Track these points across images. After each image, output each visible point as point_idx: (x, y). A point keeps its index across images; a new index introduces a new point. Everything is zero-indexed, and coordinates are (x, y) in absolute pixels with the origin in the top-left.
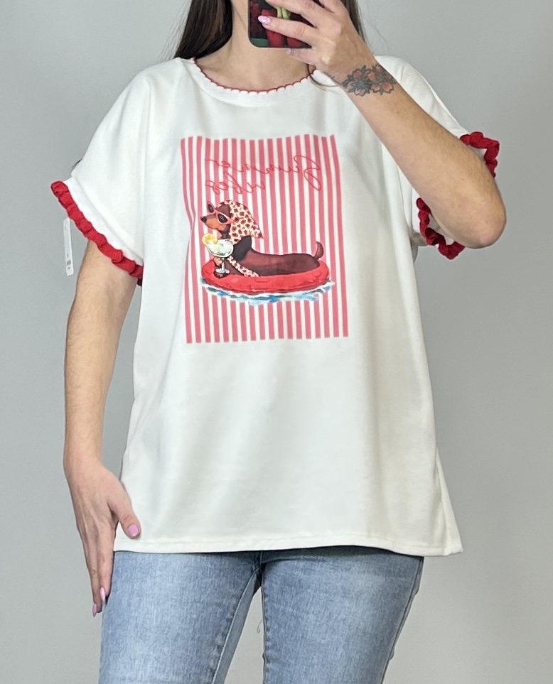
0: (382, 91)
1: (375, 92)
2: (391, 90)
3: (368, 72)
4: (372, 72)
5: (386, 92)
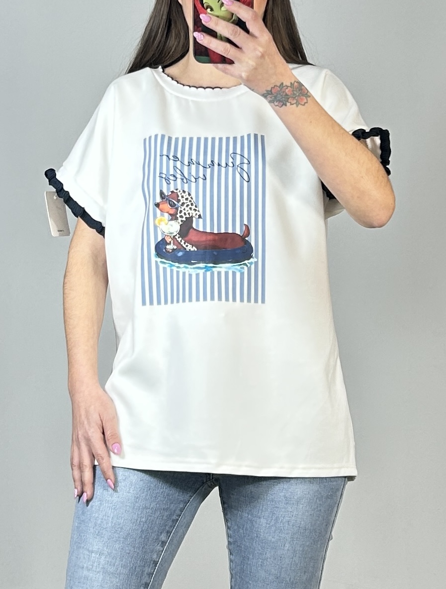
0: (297, 104)
1: (291, 104)
2: (305, 103)
3: (285, 88)
4: (289, 88)
5: (301, 105)
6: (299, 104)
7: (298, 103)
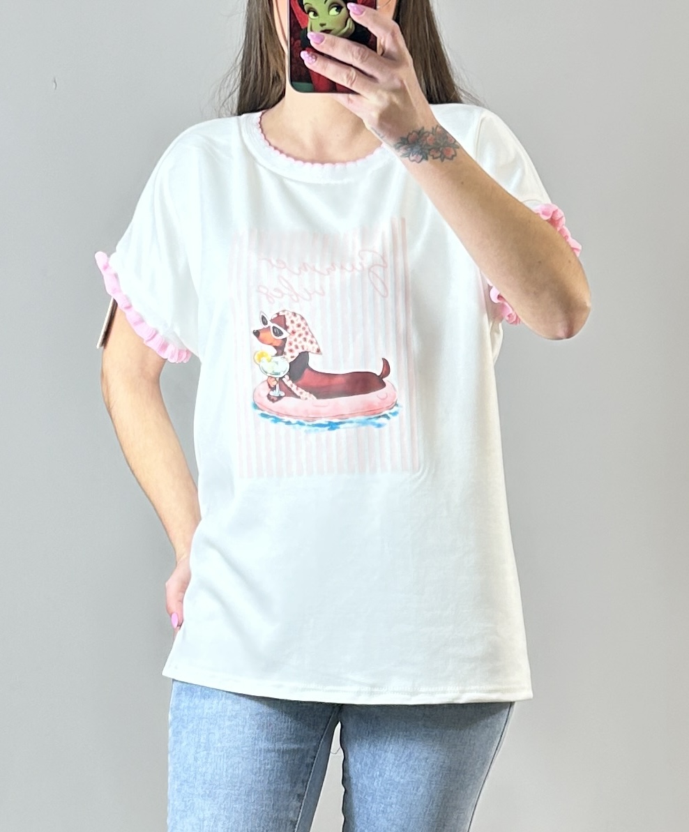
3: (426, 135)
5: (448, 159)
6: (445, 157)
7: (442, 156)
